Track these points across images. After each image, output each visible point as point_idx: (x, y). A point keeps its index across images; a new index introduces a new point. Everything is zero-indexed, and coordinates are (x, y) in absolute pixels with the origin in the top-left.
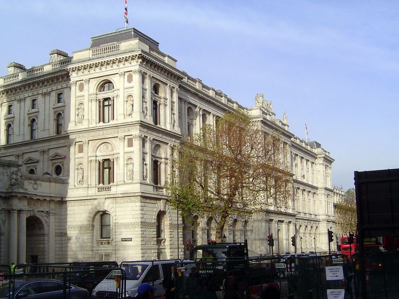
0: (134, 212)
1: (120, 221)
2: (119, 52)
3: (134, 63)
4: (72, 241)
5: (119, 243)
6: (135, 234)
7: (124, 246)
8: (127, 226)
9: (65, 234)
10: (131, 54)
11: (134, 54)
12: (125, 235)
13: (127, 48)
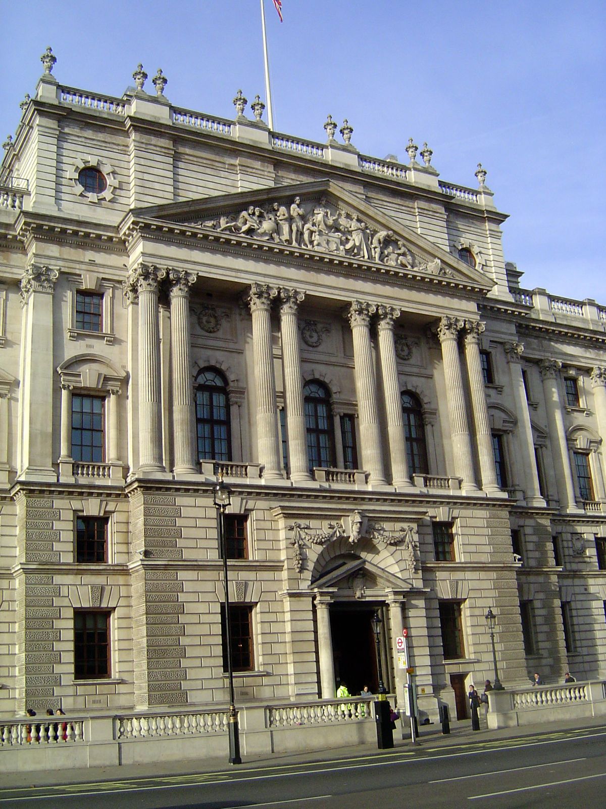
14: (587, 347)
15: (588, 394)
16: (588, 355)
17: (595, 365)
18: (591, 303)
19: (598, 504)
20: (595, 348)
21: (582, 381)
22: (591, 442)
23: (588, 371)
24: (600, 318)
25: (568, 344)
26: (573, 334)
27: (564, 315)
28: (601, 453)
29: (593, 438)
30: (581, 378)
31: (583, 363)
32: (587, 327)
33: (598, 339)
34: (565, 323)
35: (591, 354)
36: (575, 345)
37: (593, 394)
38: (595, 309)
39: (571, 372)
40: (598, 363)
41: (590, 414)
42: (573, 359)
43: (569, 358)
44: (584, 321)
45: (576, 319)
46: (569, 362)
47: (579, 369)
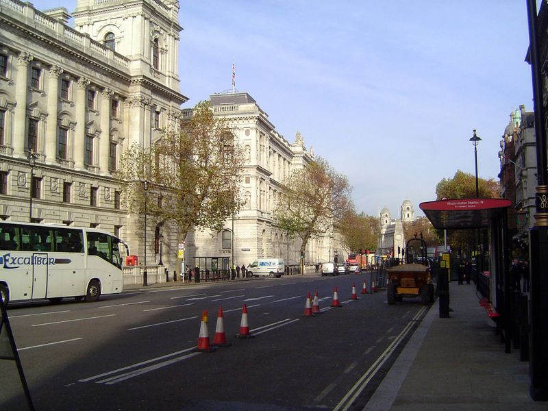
0: (252, 231)
1: (240, 237)
2: (238, 112)
3: (251, 121)
4: (199, 250)
5: (239, 253)
6: (253, 246)
7: (243, 255)
8: (246, 240)
9: (193, 245)
10: (251, 116)
11: (253, 115)
12: (244, 247)
13: (246, 109)
14: (20, 36)
15: (14, 69)
16: (19, 42)
17: (23, 50)
18: (31, 6)
19: (5, 147)
20: (25, 38)
21: (11, 59)
22: (8, 103)
23: (17, 53)
24: (34, 18)
25: (7, 30)
26: (12, 24)
27: (9, 9)
28: (14, 113)
29: (10, 101)
30: (11, 57)
31: (14, 47)
32: (23, 22)
33: (29, 32)
34: (8, 14)
35: (22, 41)
36: (12, 32)
37: (17, 70)
38: (32, 11)
39: (4, 51)
40: (25, 49)
41: (12, 84)
42: (8, 42)
43: (5, 40)
44: (22, 17)
45: (16, 14)
46: (4, 43)
47: (11, 50)
